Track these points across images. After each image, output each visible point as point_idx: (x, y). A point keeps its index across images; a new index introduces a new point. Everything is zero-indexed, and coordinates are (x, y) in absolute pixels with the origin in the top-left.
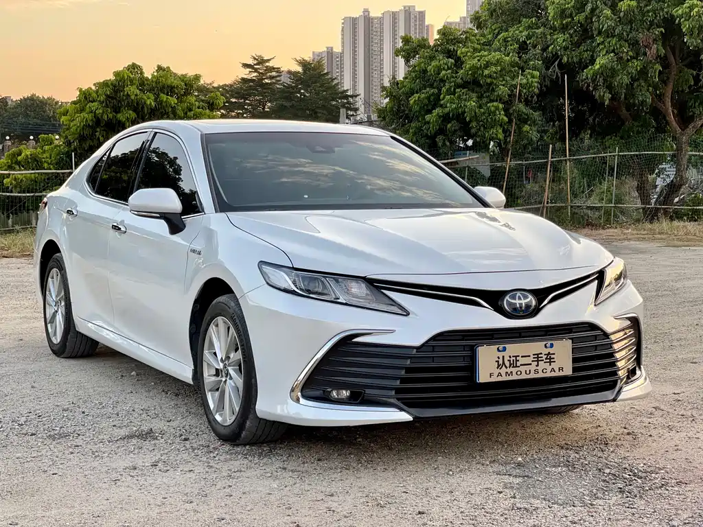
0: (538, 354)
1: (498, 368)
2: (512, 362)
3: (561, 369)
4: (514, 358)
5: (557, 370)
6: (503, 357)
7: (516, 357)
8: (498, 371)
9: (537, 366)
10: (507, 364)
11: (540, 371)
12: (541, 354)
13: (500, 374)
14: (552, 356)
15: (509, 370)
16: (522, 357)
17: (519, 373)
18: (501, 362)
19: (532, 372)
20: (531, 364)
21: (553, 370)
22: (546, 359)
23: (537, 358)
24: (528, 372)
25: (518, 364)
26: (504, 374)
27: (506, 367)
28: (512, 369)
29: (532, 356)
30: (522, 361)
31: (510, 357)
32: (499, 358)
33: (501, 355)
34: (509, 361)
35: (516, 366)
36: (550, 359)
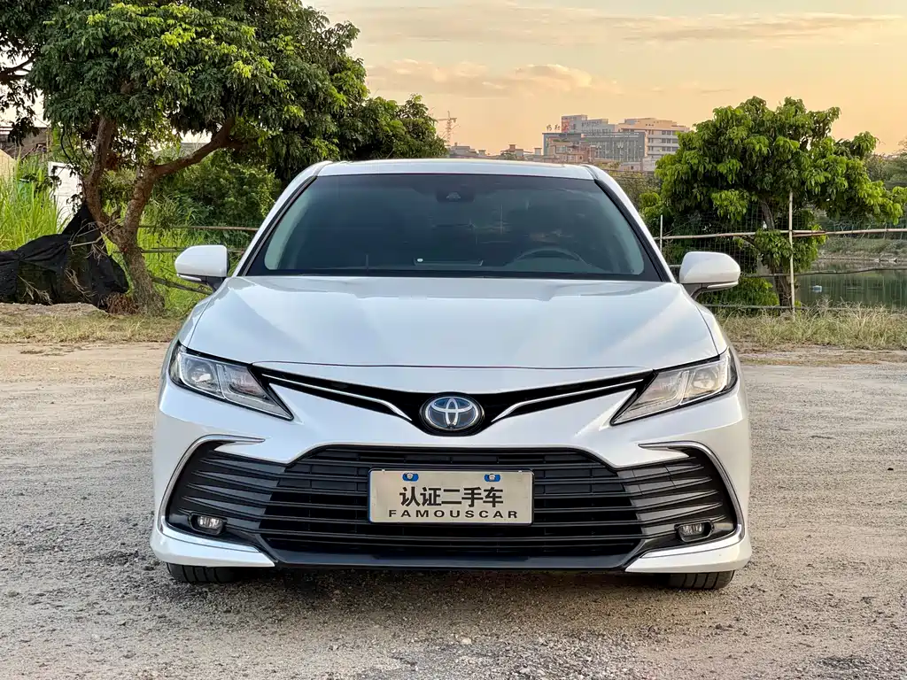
0: (473, 489)
1: (403, 504)
2: (427, 497)
3: (512, 514)
4: (432, 492)
5: (505, 514)
6: (413, 489)
7: (435, 490)
8: (405, 507)
9: (472, 505)
10: (420, 499)
11: (476, 514)
12: (479, 488)
13: (406, 513)
14: (498, 494)
15: (422, 509)
16: (445, 491)
17: (439, 514)
18: (409, 495)
19: (463, 514)
20: (460, 503)
21: (498, 514)
22: (487, 496)
23: (472, 494)
24: (455, 514)
25: (439, 500)
26: (413, 513)
27: (418, 504)
28: (426, 507)
29: (462, 491)
30: (444, 496)
31: (425, 489)
32: (405, 489)
33: (409, 485)
34: (424, 495)
35: (435, 504)
36: (493, 497)
